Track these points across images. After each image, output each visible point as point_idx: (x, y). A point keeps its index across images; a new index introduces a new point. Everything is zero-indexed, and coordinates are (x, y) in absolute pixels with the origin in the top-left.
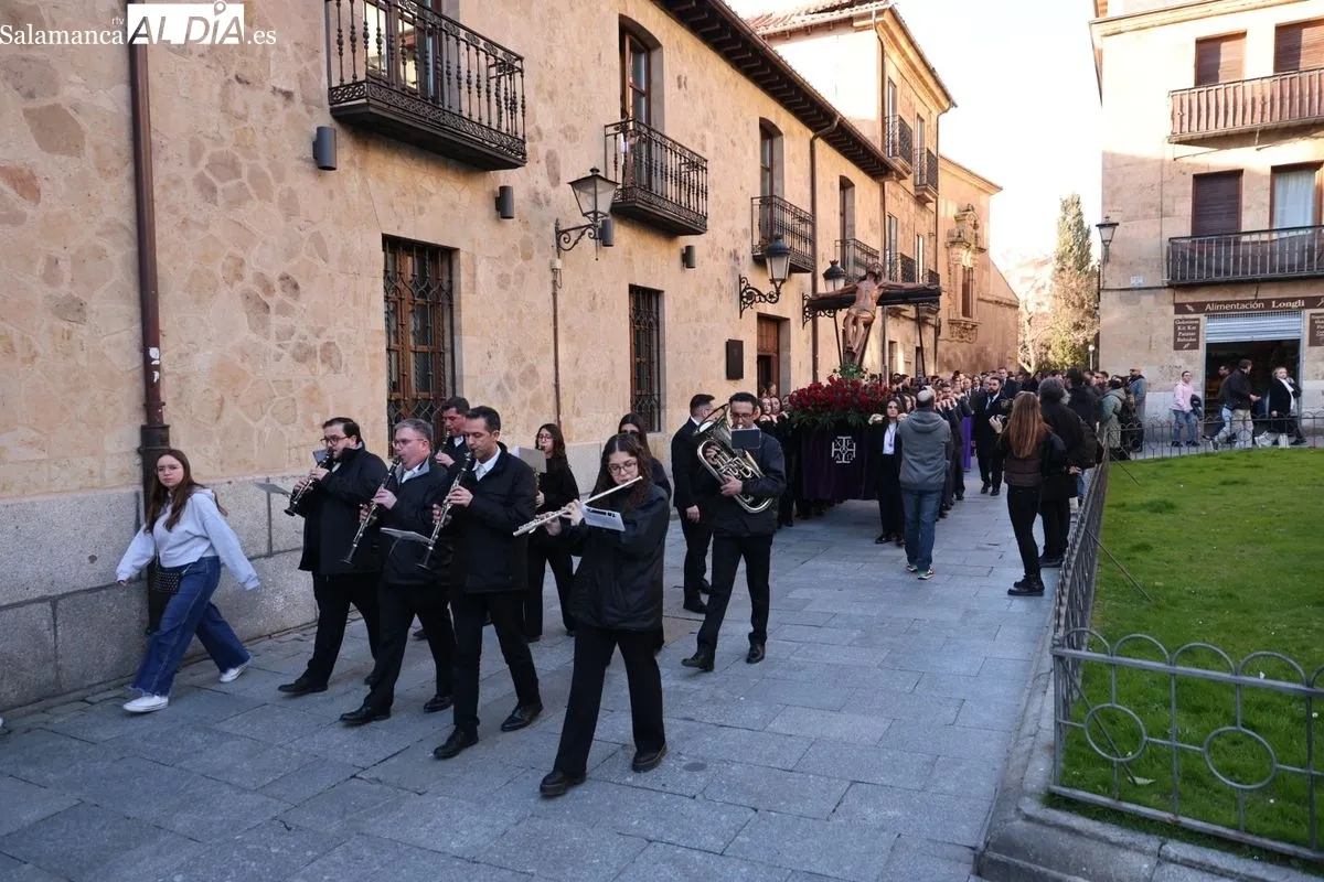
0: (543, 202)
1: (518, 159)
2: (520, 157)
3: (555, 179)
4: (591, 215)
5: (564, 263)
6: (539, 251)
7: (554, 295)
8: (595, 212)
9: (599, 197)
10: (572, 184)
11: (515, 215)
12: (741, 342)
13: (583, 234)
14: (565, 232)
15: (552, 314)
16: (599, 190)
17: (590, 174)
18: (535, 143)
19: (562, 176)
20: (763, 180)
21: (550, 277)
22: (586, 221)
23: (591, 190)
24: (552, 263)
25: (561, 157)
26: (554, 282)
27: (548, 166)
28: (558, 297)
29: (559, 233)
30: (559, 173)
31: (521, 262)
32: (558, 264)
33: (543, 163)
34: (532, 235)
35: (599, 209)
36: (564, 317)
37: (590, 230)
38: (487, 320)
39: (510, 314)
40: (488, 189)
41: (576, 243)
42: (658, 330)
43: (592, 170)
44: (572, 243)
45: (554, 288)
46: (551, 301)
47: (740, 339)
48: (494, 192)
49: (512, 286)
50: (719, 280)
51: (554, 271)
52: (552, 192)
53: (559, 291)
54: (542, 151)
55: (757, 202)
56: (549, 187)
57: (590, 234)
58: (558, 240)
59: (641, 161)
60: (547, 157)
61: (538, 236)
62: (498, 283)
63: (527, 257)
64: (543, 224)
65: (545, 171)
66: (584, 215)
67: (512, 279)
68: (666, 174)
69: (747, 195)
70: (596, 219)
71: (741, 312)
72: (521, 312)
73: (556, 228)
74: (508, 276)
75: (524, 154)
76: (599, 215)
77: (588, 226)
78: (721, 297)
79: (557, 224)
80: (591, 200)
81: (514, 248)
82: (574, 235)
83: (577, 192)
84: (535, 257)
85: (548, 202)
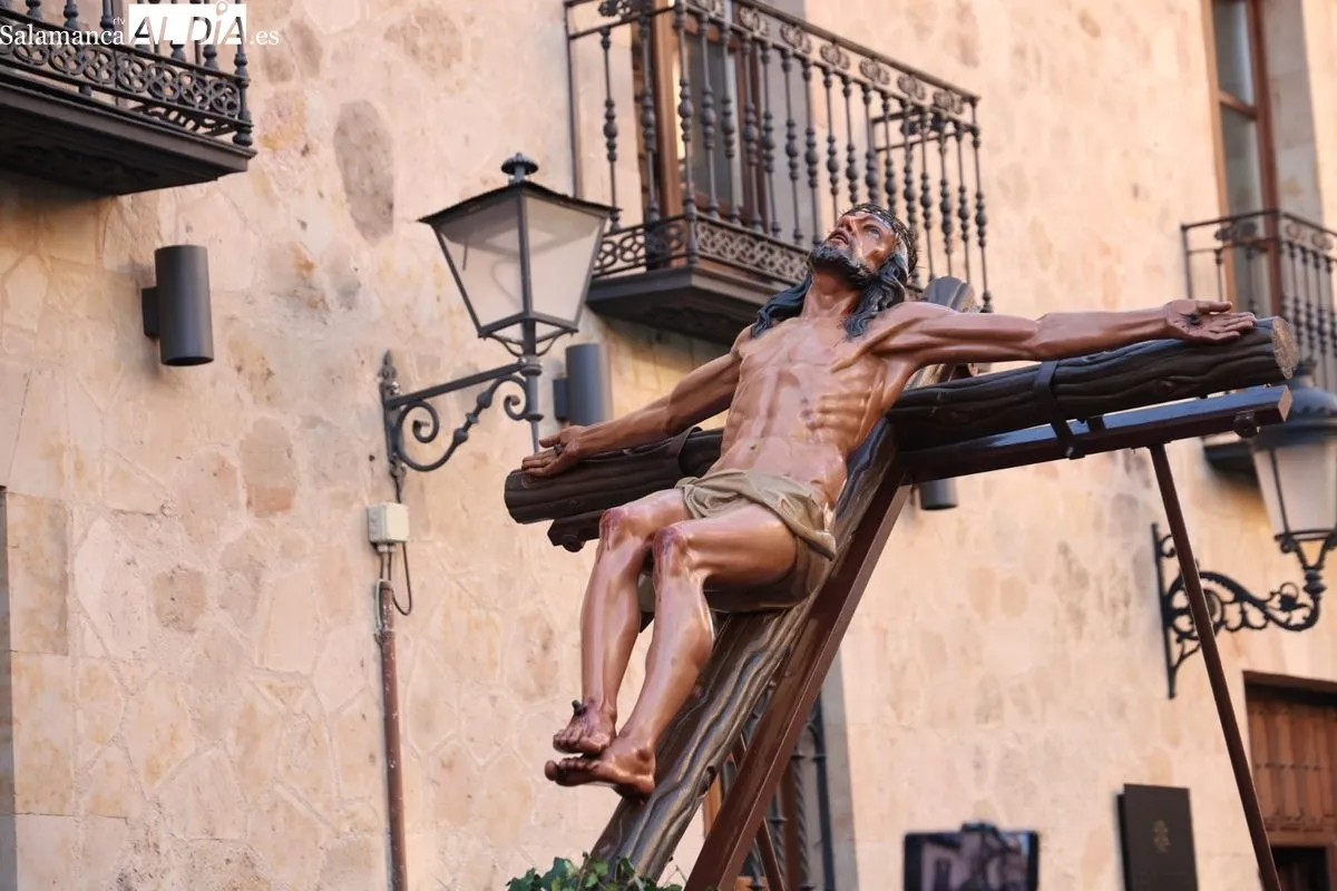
0: (331, 296)
1: (222, 149)
2: (228, 138)
3: (375, 210)
4: (514, 332)
5: (419, 522)
6: (322, 477)
7: (384, 640)
8: (527, 321)
9: (536, 264)
10: (438, 221)
11: (220, 350)
12: (1183, 794)
13: (484, 402)
14: (417, 400)
15: (376, 715)
16: (535, 237)
17: (504, 180)
18: (293, 84)
19: (400, 194)
20: (1231, 151)
21: (364, 571)
22: (494, 356)
23: (509, 239)
24: (370, 520)
25: (395, 124)
26: (383, 592)
27: (345, 164)
28: (399, 643)
29: (395, 406)
30: (390, 181)
31: (245, 521)
32: (396, 522)
33: (326, 153)
34: (289, 423)
35: (540, 306)
36: (426, 725)
37: (509, 388)
38: (114, 753)
39: (208, 726)
40: (113, 260)
41: (459, 438)
42: (820, 761)
43: (509, 168)
44: (445, 440)
45: (383, 615)
46: (374, 669)
47: (1177, 783)
48: (135, 270)
49: (214, 619)
50: (1064, 550)
51: (380, 549)
52: (365, 258)
53: (401, 629)
54: (321, 107)
55: (1205, 239)
56: (352, 238)
57: (509, 400)
58: (393, 433)
59: (727, 131)
60: (341, 131)
61: (313, 422)
62: (159, 610)
63: (271, 502)
64: (334, 377)
65: (333, 181)
66: (486, 332)
67: (213, 592)
68: (811, 161)
69: (1165, 215)
70: (529, 343)
71: (1172, 671)
72: (250, 713)
73: (385, 389)
74: (196, 578)
75: (243, 128)
76: (542, 330)
77: (503, 374)
78: (1078, 617)
79: (387, 371)
80: (510, 275)
81: (222, 472)
82: (453, 409)
83: (456, 249)
84: (301, 504)
85: (349, 294)
